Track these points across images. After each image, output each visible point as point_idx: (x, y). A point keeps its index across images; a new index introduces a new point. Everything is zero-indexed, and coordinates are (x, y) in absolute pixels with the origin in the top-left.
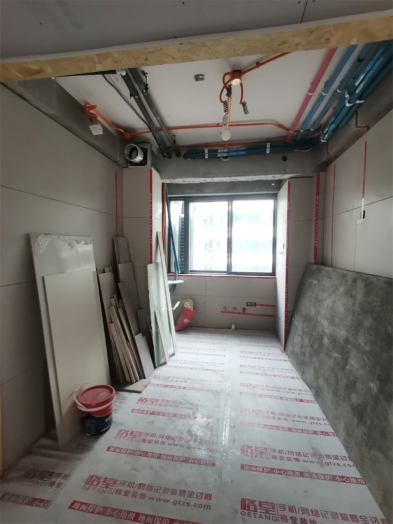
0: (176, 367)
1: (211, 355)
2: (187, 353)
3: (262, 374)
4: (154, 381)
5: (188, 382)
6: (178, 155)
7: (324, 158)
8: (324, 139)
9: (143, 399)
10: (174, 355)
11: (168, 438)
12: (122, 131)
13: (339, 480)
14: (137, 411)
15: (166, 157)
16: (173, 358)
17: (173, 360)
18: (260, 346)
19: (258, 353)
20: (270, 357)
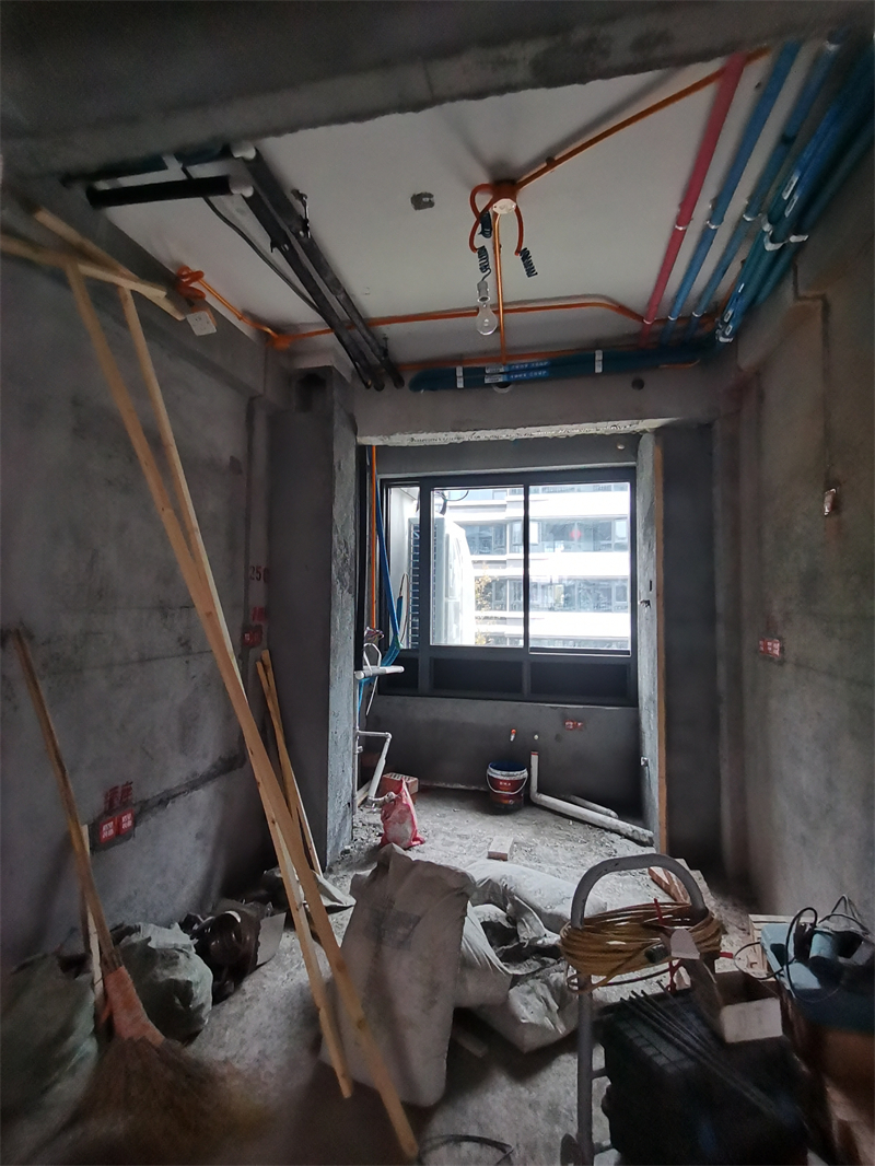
6: (399, 382)
7: (732, 380)
8: (724, 336)
12: (269, 330)
15: (372, 388)
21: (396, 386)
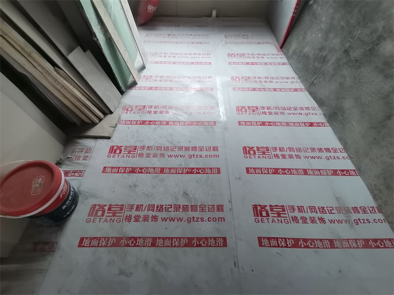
0: (151, 88)
1: (192, 63)
2: (161, 62)
3: (260, 90)
4: (125, 116)
5: (171, 113)
9: (115, 148)
10: (143, 68)
11: (160, 208)
13: (373, 246)
14: (110, 169)
16: (145, 72)
17: (144, 76)
18: (250, 43)
19: (250, 56)
20: (266, 60)
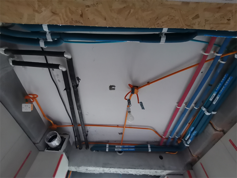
6: (87, 147)
7: (189, 160)
8: (187, 144)
12: (52, 122)
15: (78, 148)
21: (86, 149)
